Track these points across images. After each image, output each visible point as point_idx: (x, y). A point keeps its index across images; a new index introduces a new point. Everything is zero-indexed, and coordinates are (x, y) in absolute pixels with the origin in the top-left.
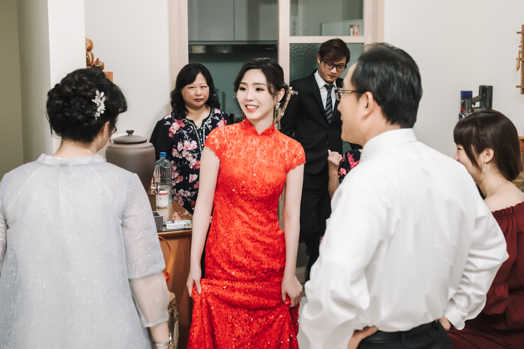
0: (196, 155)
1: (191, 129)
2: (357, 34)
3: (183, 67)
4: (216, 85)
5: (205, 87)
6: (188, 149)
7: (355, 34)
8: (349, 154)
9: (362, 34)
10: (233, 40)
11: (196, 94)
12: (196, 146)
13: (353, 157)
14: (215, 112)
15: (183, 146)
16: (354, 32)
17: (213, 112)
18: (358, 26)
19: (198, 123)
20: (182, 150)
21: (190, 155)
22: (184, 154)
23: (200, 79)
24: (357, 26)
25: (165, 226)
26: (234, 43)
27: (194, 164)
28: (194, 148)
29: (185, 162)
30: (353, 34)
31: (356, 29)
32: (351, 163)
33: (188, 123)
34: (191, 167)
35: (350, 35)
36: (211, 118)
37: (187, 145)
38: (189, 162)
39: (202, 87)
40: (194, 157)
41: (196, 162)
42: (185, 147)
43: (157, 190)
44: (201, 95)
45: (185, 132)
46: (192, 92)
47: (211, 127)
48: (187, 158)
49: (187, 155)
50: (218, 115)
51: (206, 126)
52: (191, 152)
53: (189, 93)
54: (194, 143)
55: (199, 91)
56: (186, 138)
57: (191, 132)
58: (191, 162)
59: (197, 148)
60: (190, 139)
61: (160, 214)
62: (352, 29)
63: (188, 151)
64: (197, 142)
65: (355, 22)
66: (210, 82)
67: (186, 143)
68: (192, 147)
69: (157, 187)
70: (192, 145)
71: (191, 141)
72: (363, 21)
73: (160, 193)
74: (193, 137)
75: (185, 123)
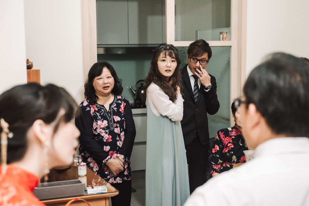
0: (107, 131)
1: (102, 112)
2: (225, 39)
3: (93, 65)
4: (119, 76)
5: (110, 77)
6: (101, 127)
7: (224, 39)
8: (220, 132)
9: (230, 40)
10: (127, 43)
11: (104, 83)
12: (107, 124)
13: (224, 134)
14: (118, 98)
15: (97, 125)
16: (223, 38)
17: (117, 98)
18: (227, 33)
19: (107, 107)
20: (97, 128)
21: (103, 131)
22: (99, 131)
23: (106, 72)
24: (225, 33)
25: (86, 191)
26: (128, 46)
27: (107, 138)
28: (105, 126)
29: (100, 137)
30: (222, 39)
31: (225, 35)
32: (223, 139)
33: (100, 107)
34: (105, 141)
35: (220, 40)
36: (115, 102)
37: (100, 124)
38: (103, 137)
39: (109, 77)
40: (106, 133)
41: (108, 137)
42: (98, 125)
43: (79, 162)
44: (107, 83)
45: (98, 114)
46: (100, 82)
47: (116, 109)
48: (101, 134)
49: (101, 132)
50: (120, 99)
51: (113, 109)
52: (103, 129)
53: (98, 83)
54: (105, 122)
55: (106, 81)
56: (99, 119)
57: (102, 114)
58: (104, 137)
59: (108, 126)
60: (102, 120)
61: (82, 182)
62: (221, 35)
63: (101, 128)
64: (108, 120)
65: (224, 30)
66: (114, 74)
67: (99, 122)
68: (104, 125)
69: (79, 160)
70: (104, 124)
71: (103, 121)
72: (230, 29)
73: (81, 164)
74: (104, 118)
75: (98, 108)
